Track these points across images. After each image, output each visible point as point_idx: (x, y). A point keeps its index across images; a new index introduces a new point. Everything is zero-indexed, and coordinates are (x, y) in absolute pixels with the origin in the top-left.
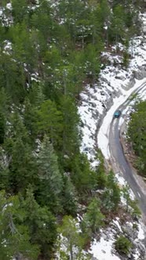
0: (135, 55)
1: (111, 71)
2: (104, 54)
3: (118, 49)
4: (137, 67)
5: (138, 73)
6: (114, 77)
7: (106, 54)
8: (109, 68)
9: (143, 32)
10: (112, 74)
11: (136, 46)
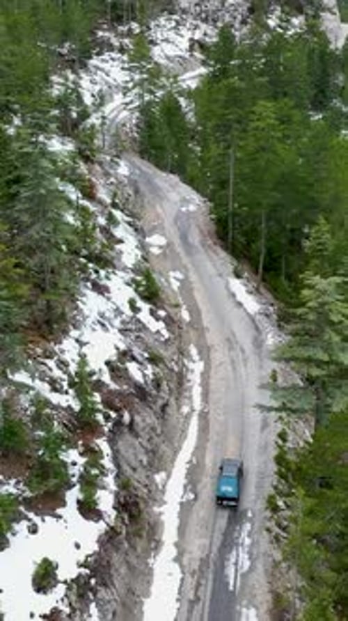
0: (162, 41)
1: (113, 59)
2: (100, 33)
3: (130, 30)
4: (164, 57)
5: (166, 67)
6: (119, 69)
7: (107, 34)
8: (109, 55)
9: (180, 8)
10: (116, 63)
11: (165, 29)
